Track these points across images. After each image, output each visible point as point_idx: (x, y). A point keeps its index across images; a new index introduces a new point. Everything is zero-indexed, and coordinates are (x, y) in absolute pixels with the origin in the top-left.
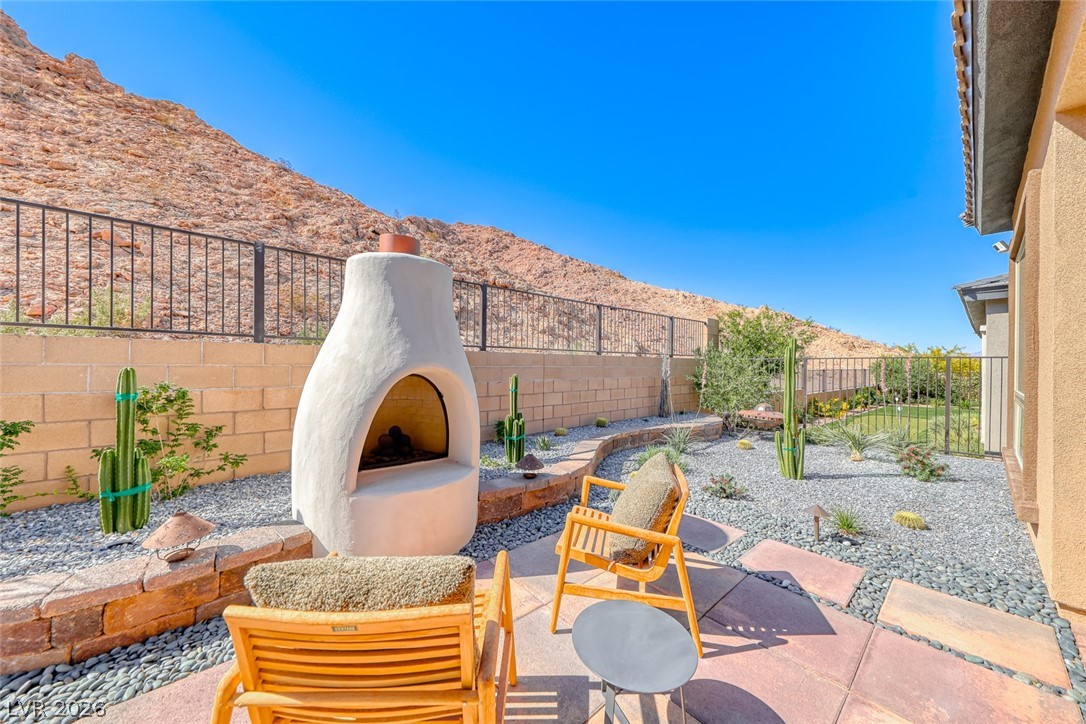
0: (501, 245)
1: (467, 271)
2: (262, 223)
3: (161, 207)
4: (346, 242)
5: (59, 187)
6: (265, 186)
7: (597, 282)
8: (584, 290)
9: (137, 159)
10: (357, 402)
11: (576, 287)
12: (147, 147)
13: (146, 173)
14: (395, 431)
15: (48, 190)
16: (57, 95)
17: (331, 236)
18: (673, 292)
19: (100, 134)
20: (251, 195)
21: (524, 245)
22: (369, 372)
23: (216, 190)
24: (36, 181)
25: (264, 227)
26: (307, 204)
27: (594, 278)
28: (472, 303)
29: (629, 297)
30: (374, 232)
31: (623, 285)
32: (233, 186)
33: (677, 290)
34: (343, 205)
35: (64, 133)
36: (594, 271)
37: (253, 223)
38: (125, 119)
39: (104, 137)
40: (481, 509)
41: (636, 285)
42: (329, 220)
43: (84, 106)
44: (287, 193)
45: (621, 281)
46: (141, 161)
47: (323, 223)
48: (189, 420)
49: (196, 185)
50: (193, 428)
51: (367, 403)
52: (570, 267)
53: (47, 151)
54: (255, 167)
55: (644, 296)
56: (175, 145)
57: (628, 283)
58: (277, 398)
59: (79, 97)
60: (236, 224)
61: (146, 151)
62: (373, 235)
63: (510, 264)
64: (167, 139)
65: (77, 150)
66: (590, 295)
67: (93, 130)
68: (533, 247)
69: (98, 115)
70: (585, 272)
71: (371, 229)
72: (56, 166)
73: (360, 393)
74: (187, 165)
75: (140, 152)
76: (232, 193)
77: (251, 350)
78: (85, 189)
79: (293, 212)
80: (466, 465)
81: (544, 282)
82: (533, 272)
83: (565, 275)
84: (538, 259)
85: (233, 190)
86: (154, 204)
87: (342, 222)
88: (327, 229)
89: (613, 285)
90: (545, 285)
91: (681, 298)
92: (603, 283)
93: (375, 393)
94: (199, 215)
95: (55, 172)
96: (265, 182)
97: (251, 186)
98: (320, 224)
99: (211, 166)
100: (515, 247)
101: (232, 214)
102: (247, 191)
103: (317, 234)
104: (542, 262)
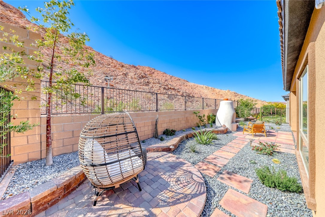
1: (164, 85)
7: (181, 83)
8: (178, 86)
11: (175, 85)
18: (202, 86)
29: (190, 87)
31: (189, 84)
33: (203, 85)
36: (180, 80)
41: (191, 84)
45: (187, 83)
52: (173, 79)
55: (194, 87)
57: (189, 83)
66: (180, 87)
68: (161, 73)
70: (177, 80)
82: (162, 80)
83: (172, 81)
84: (163, 76)
89: (185, 84)
91: (205, 88)
92: (183, 83)
100: (156, 73)
104: (165, 77)
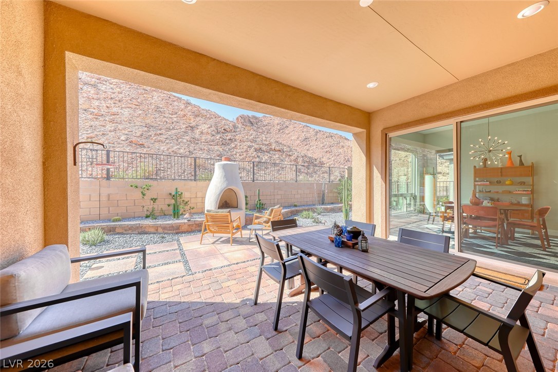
0: (284, 126)
1: (263, 145)
2: (182, 130)
3: (148, 128)
4: (213, 135)
5: (116, 123)
6: (182, 113)
8: (326, 147)
9: (136, 106)
10: (218, 194)
11: (322, 145)
12: (139, 100)
13: (140, 112)
14: (226, 202)
15: (113, 125)
16: (106, 81)
17: (208, 133)
19: (123, 97)
20: (177, 117)
21: (296, 125)
22: (220, 188)
23: (164, 117)
24: (109, 121)
25: (183, 132)
26: (198, 119)
27: (331, 140)
28: (264, 159)
30: (224, 129)
32: (170, 114)
34: (212, 118)
35: (111, 98)
36: (332, 137)
37: (179, 131)
38: (129, 88)
39: (124, 98)
40: (246, 221)
42: (207, 126)
43: (115, 85)
44: (190, 115)
45: (346, 141)
46: (137, 107)
47: (204, 127)
48: (182, 199)
49: (157, 115)
50: (183, 201)
51: (219, 194)
52: (319, 135)
53: (108, 107)
54: (177, 104)
56: (148, 98)
58: (199, 195)
59: (113, 81)
60: (174, 131)
61: (138, 102)
62: (224, 131)
63: (289, 135)
64: (145, 95)
65: (117, 105)
67: (120, 96)
68: (300, 126)
69: (120, 88)
71: (223, 128)
72: (112, 114)
73: (218, 192)
74: (153, 107)
75: (137, 103)
76: (170, 118)
77: (193, 183)
78: (123, 122)
79: (193, 124)
80: (241, 209)
81: (305, 144)
82: (300, 139)
83: (316, 140)
84: (303, 132)
85: (170, 116)
86: (146, 126)
87: (211, 127)
88: (206, 131)
90: (306, 145)
92: (336, 143)
93: (221, 192)
94: (161, 129)
95: (113, 116)
96: (181, 111)
97: (176, 113)
98: (203, 128)
99: (161, 106)
100: (291, 126)
101: (171, 127)
102: (175, 116)
103: (202, 133)
104: (305, 133)
